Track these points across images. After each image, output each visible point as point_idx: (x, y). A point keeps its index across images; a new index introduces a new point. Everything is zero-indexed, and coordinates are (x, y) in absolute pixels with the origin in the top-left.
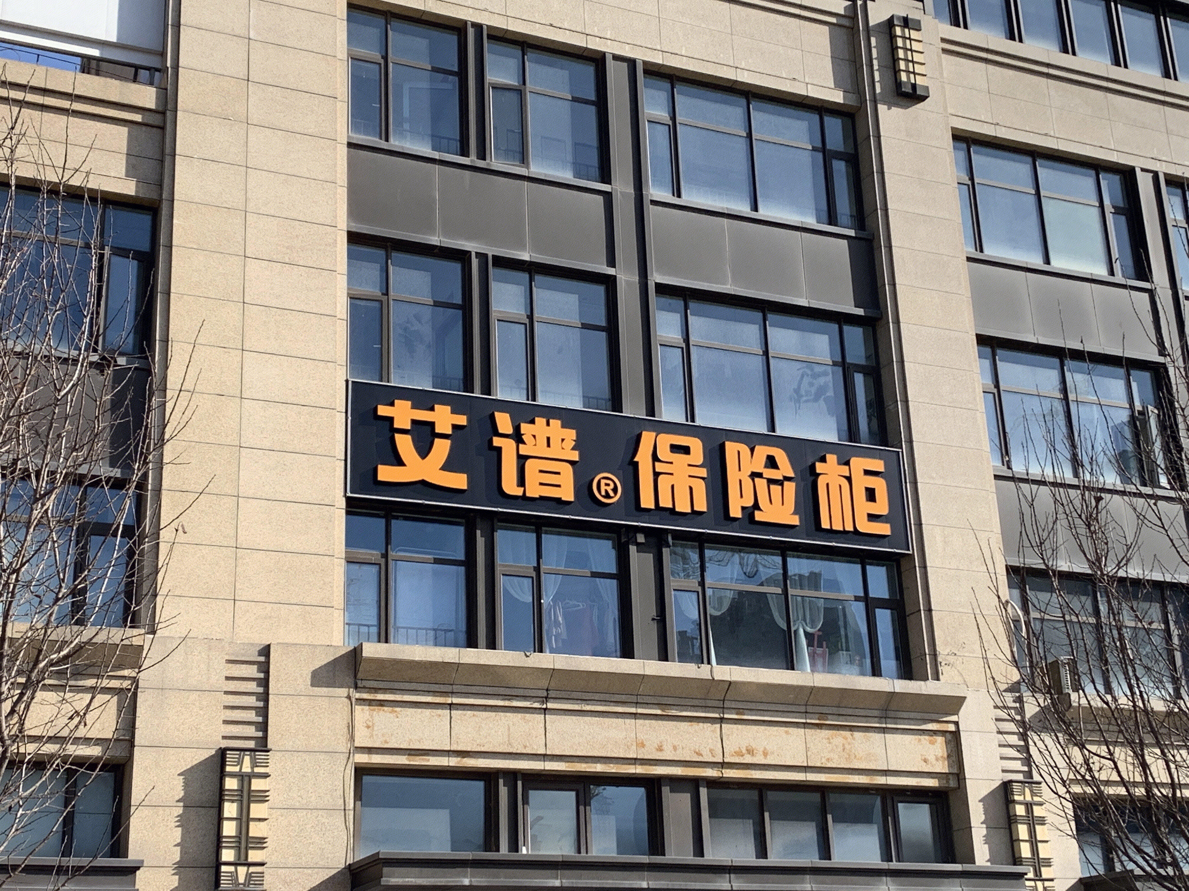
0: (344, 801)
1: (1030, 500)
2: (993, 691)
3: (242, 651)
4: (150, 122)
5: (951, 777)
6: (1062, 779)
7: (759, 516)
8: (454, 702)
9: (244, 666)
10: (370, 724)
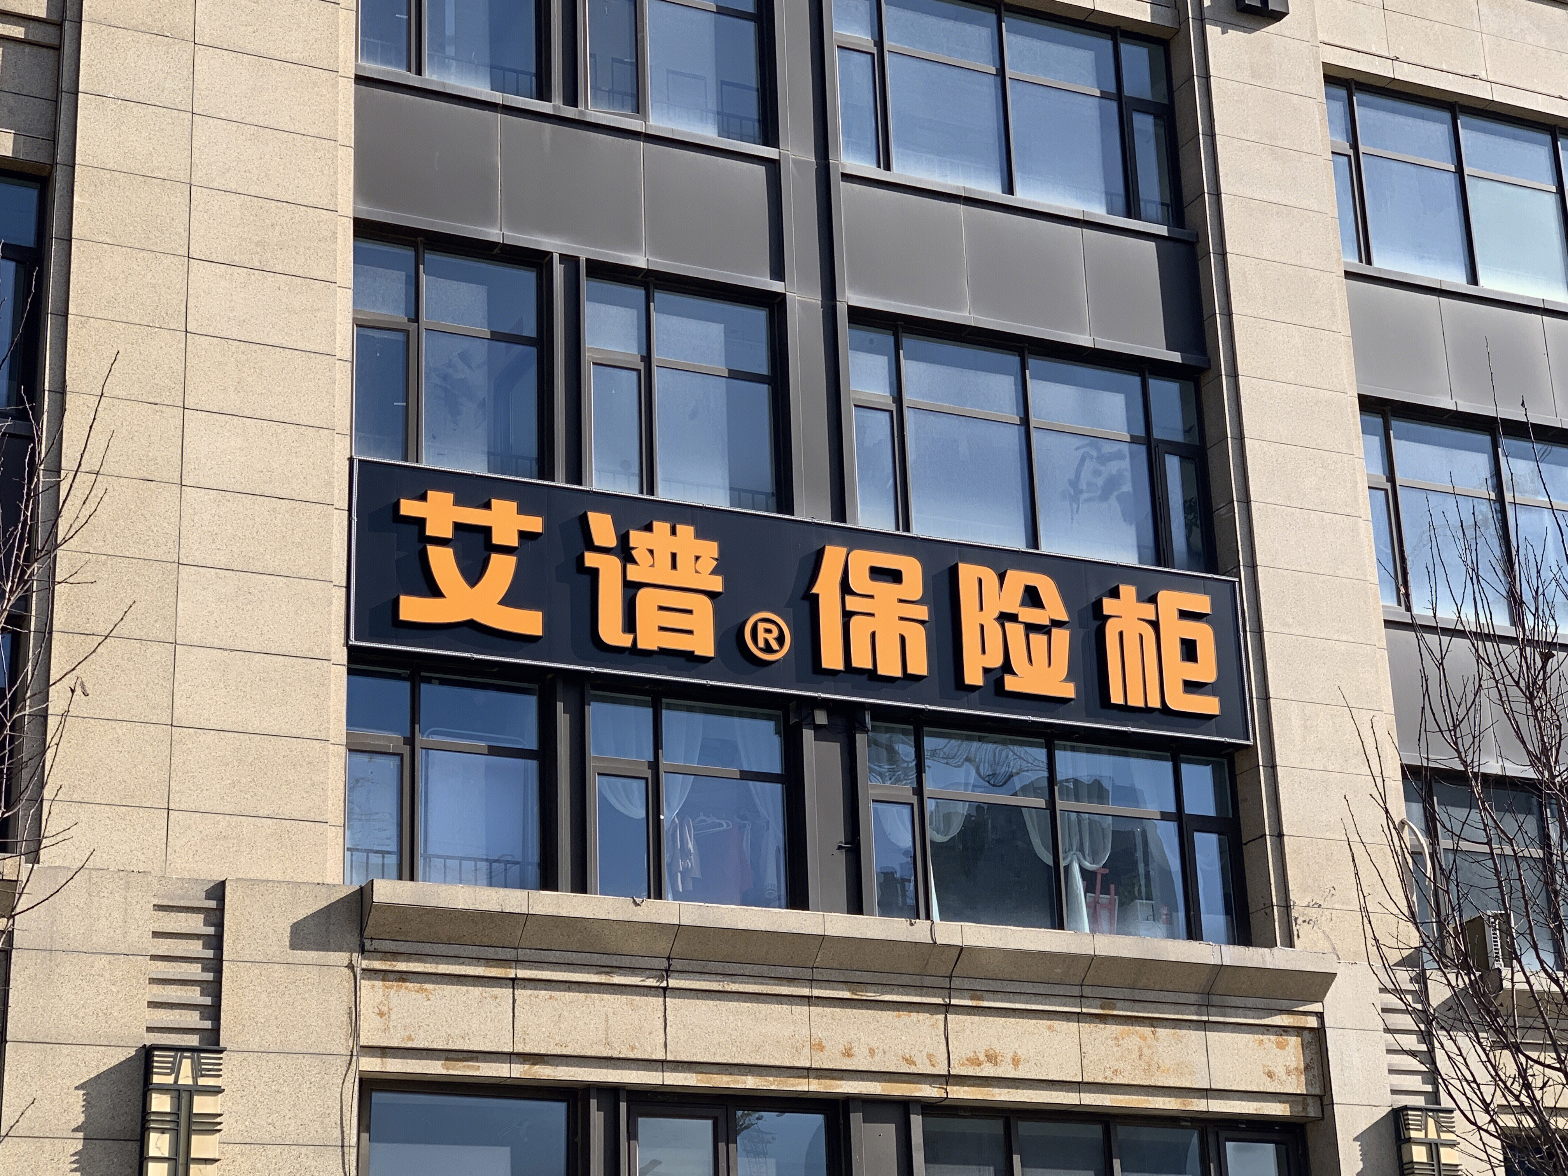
0: (343, 1132)
1: (1438, 657)
2: (1377, 964)
3: (180, 891)
4: (38, 38)
5: (1310, 1100)
6: (1483, 1101)
7: (1011, 684)
8: (519, 976)
9: (182, 915)
10: (385, 1009)
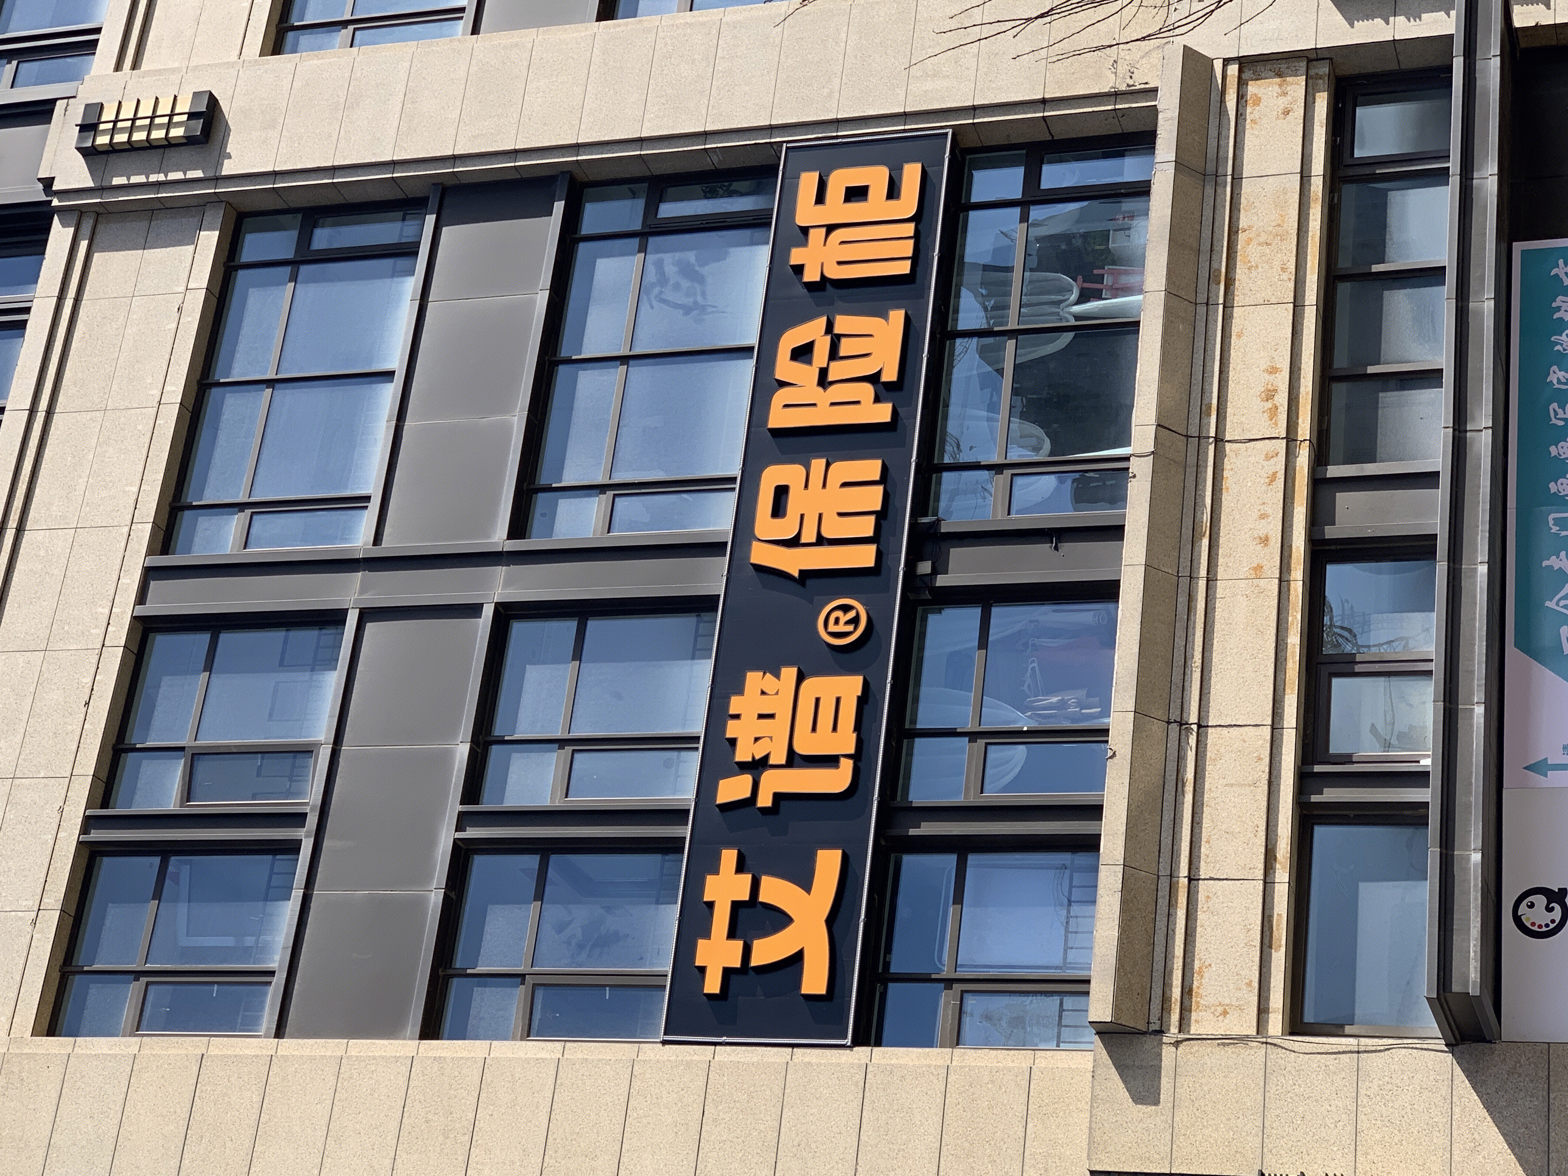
0: (1344, 1052)
5: (1312, 72)
7: (890, 375)
8: (1186, 874)
10: (1220, 1009)
